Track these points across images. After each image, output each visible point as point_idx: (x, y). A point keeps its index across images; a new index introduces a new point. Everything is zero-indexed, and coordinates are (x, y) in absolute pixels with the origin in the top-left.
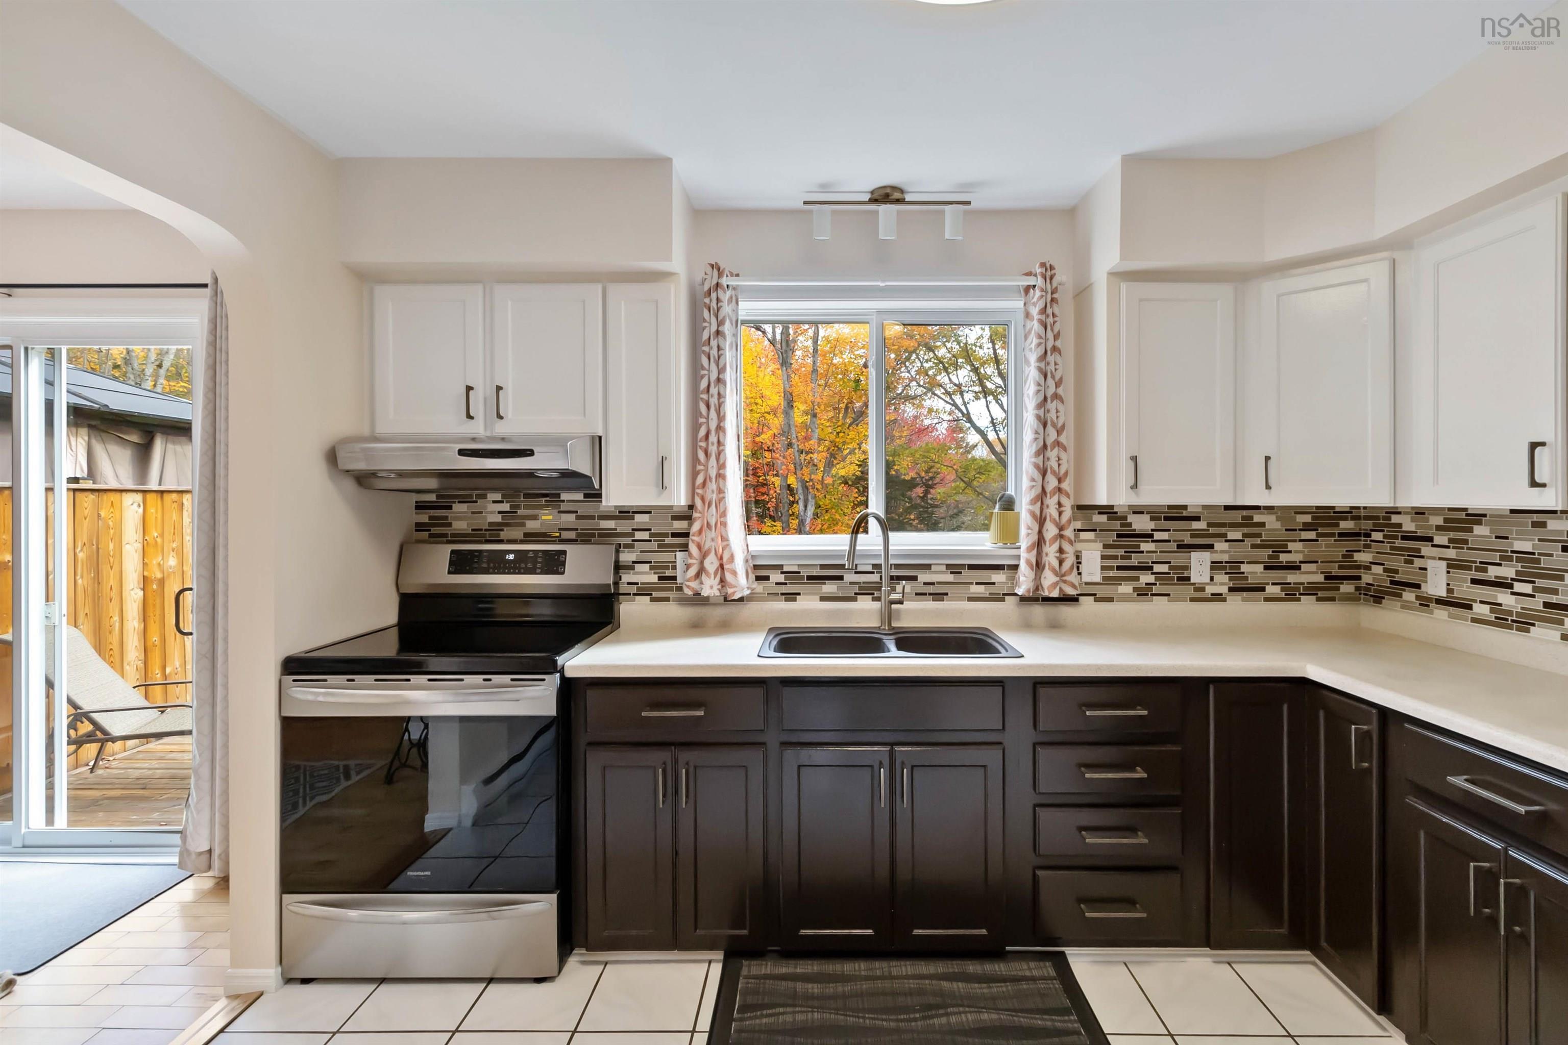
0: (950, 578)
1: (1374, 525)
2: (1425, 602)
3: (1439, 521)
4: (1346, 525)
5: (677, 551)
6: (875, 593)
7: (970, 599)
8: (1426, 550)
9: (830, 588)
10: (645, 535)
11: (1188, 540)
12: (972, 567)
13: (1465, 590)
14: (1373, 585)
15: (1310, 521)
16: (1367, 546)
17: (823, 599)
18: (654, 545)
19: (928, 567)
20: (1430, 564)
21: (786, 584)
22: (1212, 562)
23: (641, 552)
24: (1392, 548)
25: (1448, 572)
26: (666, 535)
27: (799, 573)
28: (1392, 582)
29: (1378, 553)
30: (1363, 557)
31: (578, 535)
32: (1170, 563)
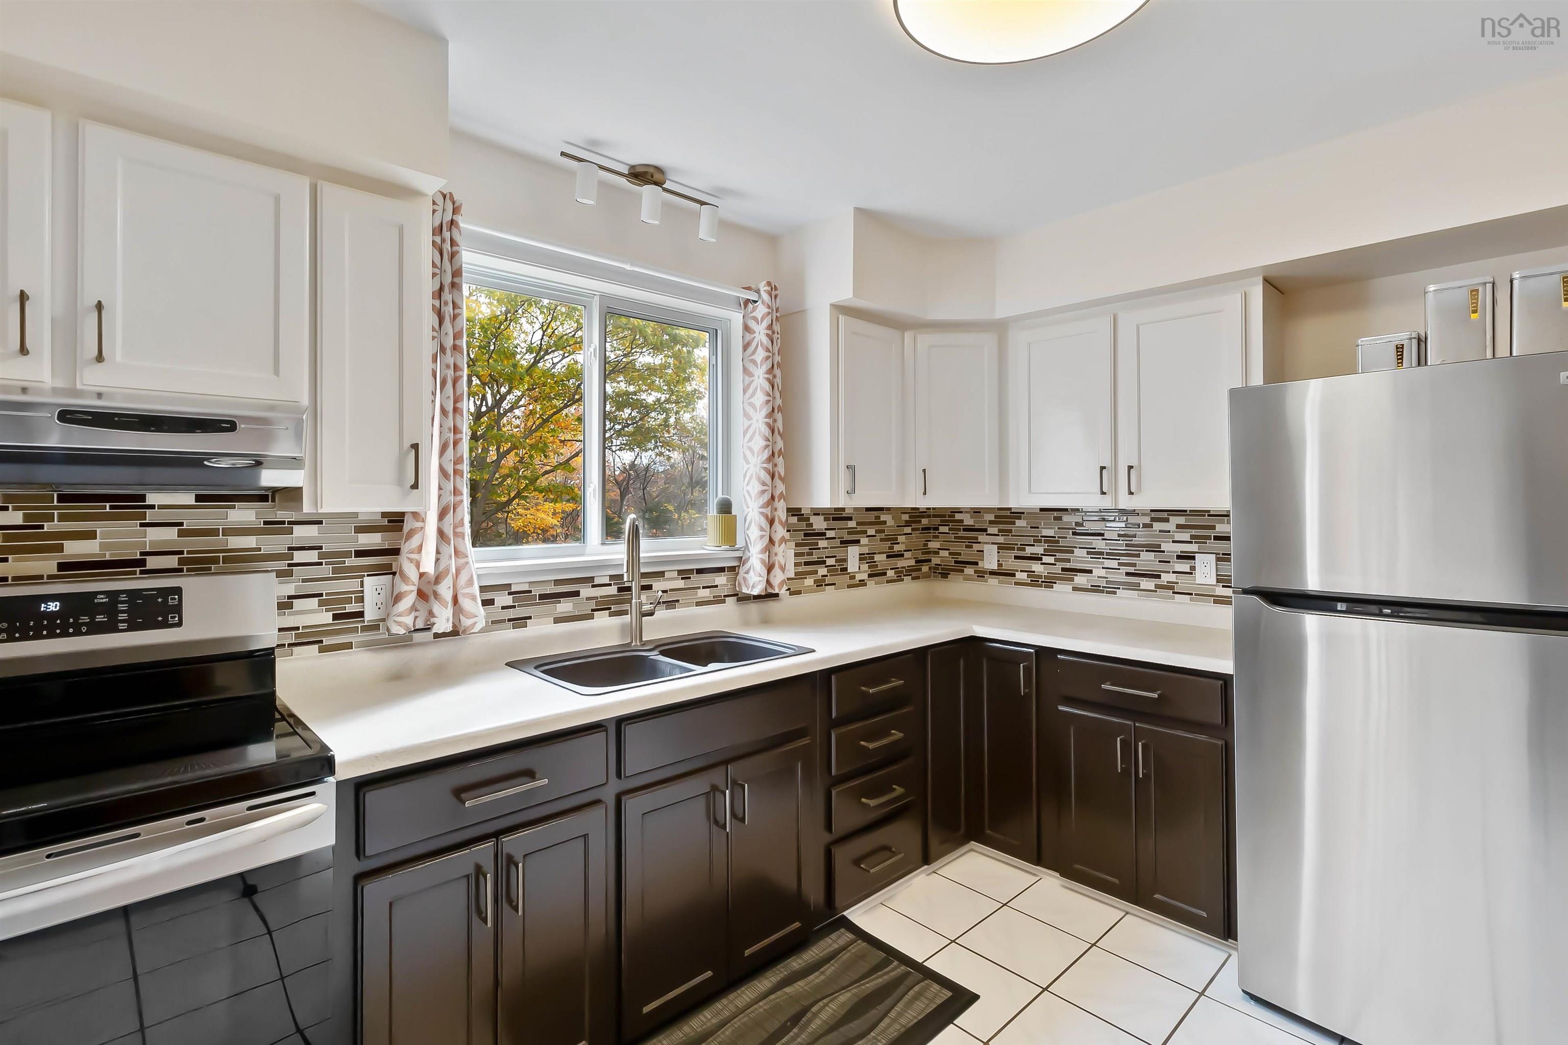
0: (681, 584)
1: (941, 521)
2: (981, 574)
3: (991, 517)
4: (925, 521)
5: (364, 576)
6: (612, 607)
7: (699, 604)
8: (982, 538)
9: (565, 607)
10: (312, 556)
11: (847, 537)
12: (700, 571)
13: (1010, 563)
14: (941, 565)
15: (908, 519)
16: (937, 537)
17: (557, 620)
18: (326, 570)
19: (661, 574)
20: (986, 548)
21: (514, 607)
22: (860, 554)
23: (304, 581)
24: (955, 538)
25: (998, 552)
26: (347, 554)
27: (530, 592)
28: (956, 562)
29: (944, 541)
30: (934, 545)
31: (181, 561)
32: (835, 557)
